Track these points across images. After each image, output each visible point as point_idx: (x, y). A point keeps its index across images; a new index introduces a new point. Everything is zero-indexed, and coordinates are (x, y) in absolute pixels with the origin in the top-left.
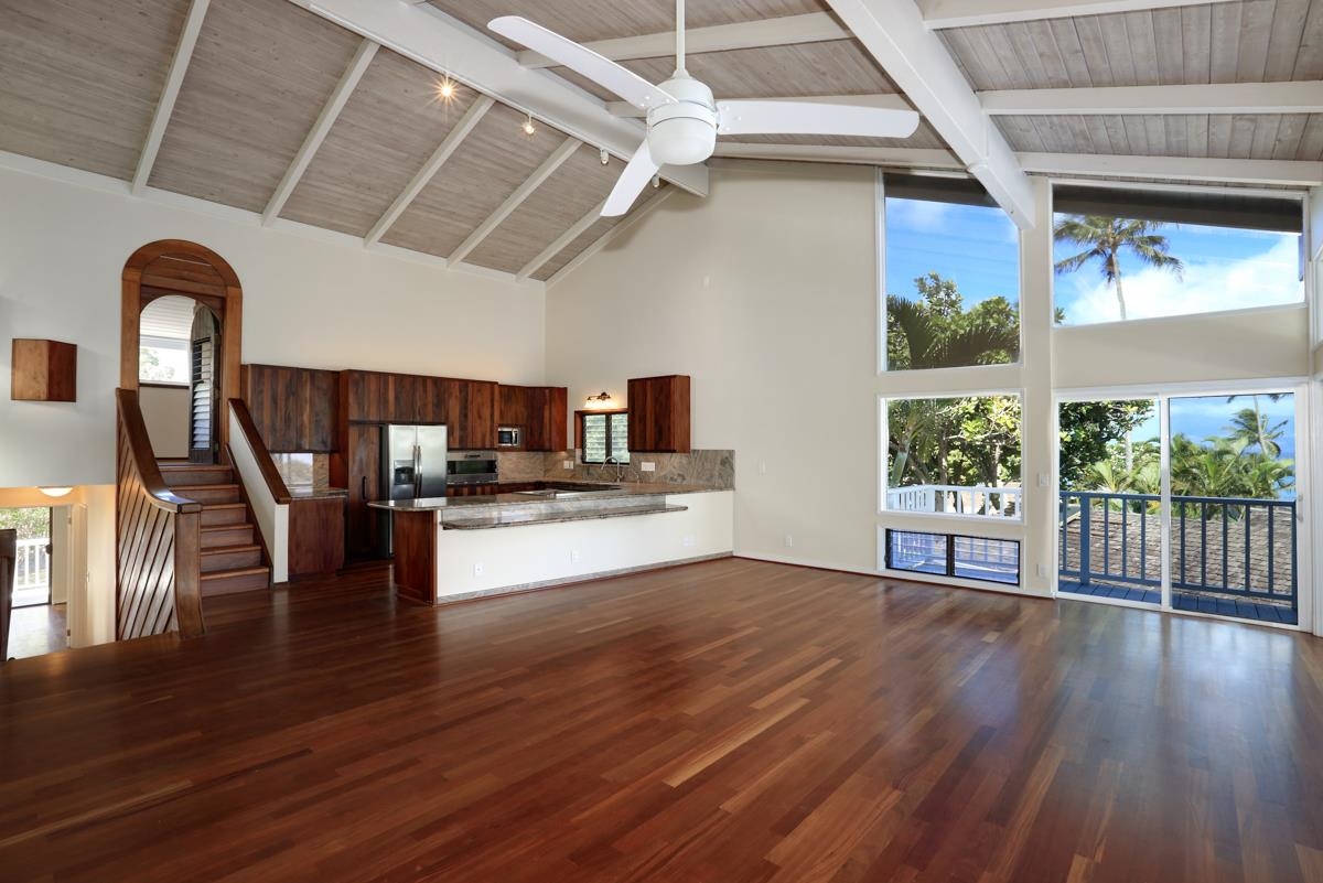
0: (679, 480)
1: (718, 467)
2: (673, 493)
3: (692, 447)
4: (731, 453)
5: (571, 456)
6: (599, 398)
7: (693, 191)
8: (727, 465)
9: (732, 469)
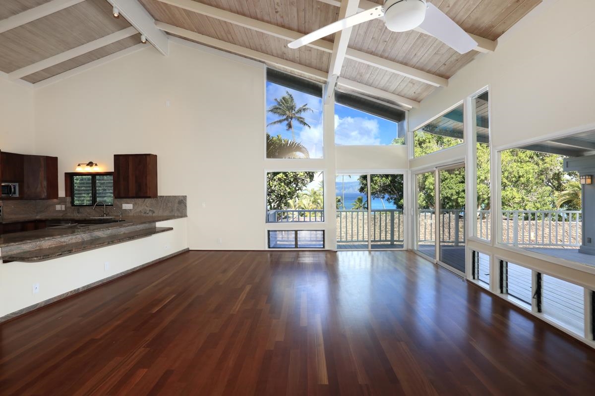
0: (150, 214)
1: (176, 205)
2: (160, 221)
3: (159, 194)
4: (185, 197)
5: (62, 201)
6: (88, 165)
7: (160, 49)
8: (182, 204)
9: (186, 206)
